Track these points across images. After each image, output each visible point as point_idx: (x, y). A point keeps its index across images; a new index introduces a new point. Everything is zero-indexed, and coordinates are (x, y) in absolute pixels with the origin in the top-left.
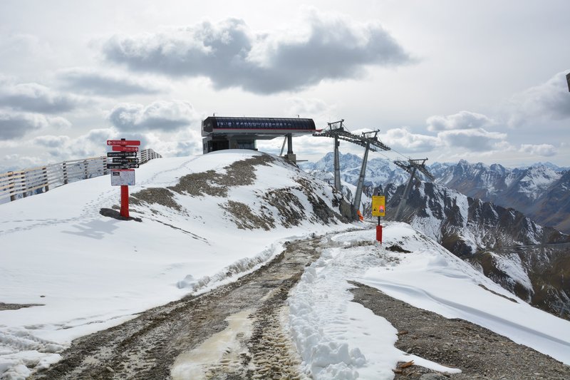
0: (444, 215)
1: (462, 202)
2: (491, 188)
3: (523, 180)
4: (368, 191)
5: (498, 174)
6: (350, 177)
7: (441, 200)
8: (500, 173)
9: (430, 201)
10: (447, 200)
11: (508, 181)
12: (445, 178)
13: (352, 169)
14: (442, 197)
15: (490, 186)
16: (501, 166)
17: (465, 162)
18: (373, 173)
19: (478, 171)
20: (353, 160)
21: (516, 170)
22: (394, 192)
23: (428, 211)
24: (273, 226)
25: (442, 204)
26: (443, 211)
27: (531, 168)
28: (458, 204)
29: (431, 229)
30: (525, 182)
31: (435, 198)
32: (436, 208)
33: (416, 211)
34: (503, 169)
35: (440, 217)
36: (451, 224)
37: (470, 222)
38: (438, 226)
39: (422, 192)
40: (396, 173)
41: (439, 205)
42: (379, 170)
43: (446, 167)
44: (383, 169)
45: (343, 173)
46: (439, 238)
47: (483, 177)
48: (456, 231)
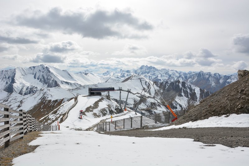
0: (189, 96)
1: (197, 91)
2: (213, 84)
3: (228, 81)
4: (157, 84)
5: (217, 77)
6: (151, 77)
7: (188, 89)
8: (218, 77)
9: (184, 90)
10: (191, 89)
11: (221, 81)
12: (193, 79)
13: (152, 73)
14: (189, 88)
15: (213, 83)
16: (218, 74)
17: (203, 72)
18: (161, 75)
19: (208, 76)
20: (153, 69)
21: (225, 76)
22: (169, 85)
23: (183, 94)
24: (100, 117)
25: (189, 91)
26: (189, 94)
27: (231, 76)
28: (195, 92)
29: (183, 102)
30: (228, 82)
31: (186, 88)
32: (186, 93)
33: (178, 94)
34: (219, 75)
35: (187, 97)
36: (192, 100)
37: (200, 99)
38: (187, 101)
39: (180, 85)
40: (172, 75)
41: (187, 91)
42: (164, 74)
43: (194, 74)
44: (166, 73)
45: (148, 75)
46: (187, 106)
47: (210, 79)
48: (194, 103)
